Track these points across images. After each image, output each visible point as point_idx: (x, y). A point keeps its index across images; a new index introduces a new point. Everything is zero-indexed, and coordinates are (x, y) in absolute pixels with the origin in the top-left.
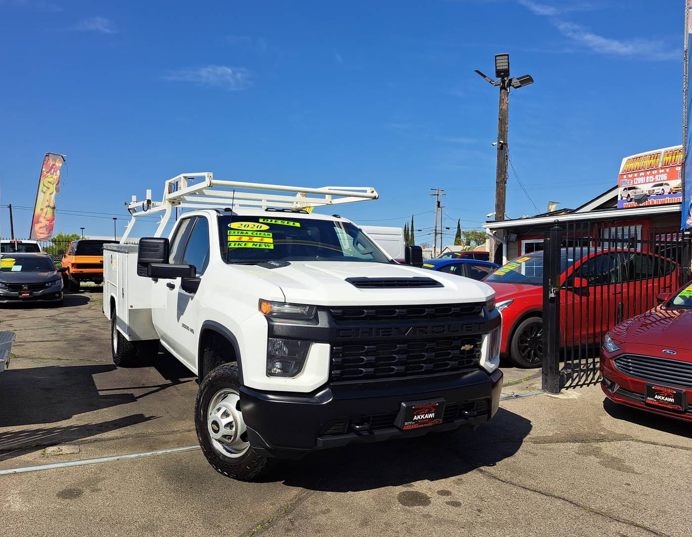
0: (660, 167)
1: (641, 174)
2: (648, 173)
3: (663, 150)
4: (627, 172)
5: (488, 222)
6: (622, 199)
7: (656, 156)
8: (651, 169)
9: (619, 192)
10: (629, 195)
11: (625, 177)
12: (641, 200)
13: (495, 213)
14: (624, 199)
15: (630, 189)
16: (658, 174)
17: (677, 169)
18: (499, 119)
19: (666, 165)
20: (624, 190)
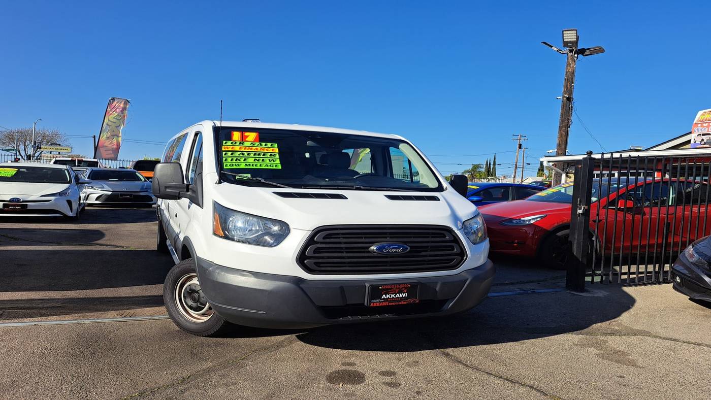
4: (702, 122)
5: (547, 156)
6: (695, 142)
10: (703, 140)
11: (699, 125)
13: (556, 150)
14: (697, 142)
15: (703, 135)
18: (565, 79)
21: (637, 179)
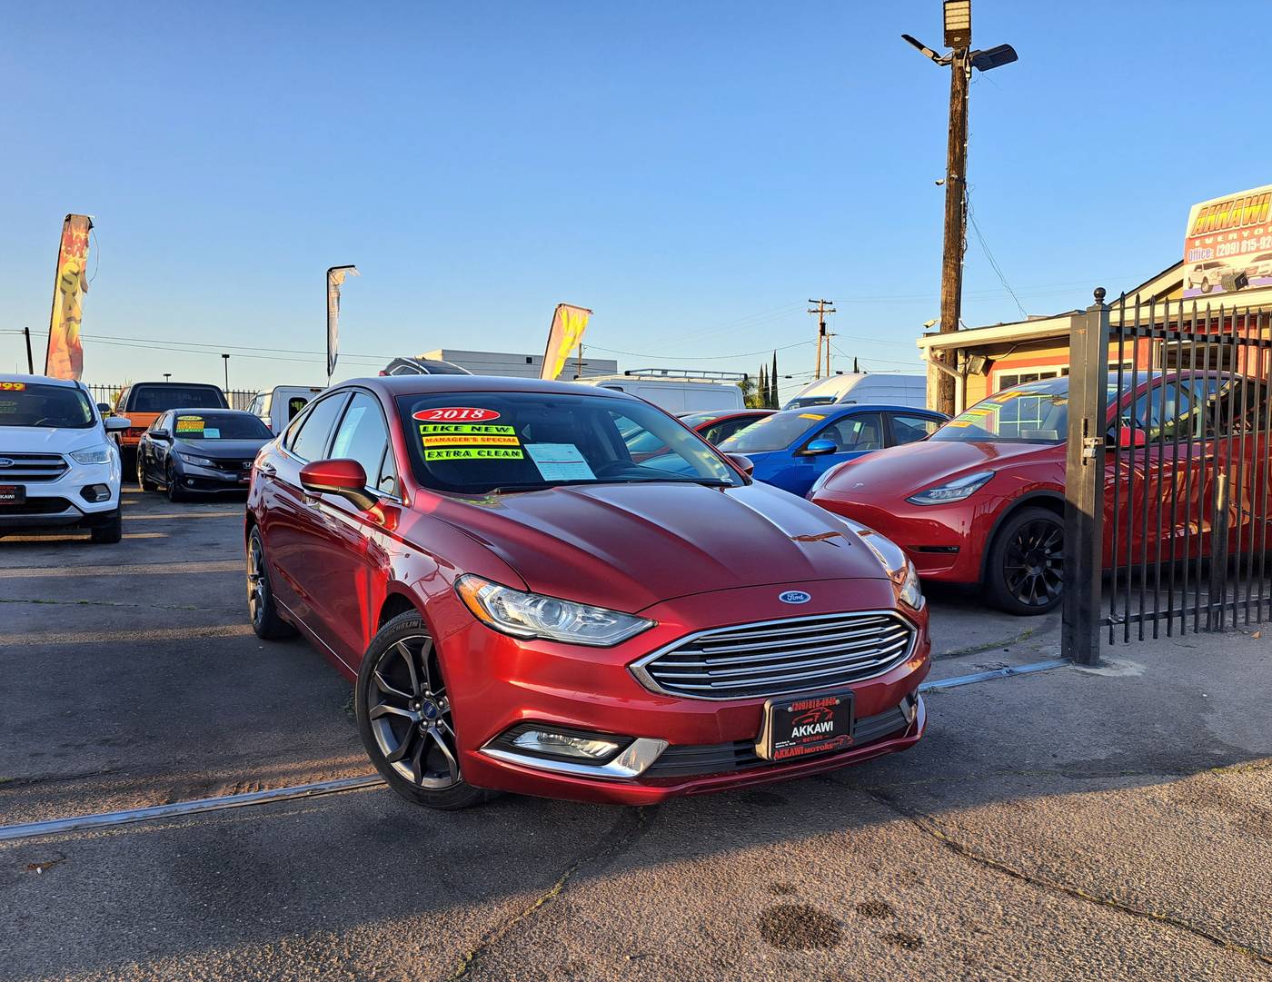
1: (1231, 236)
2: (1245, 234)
4: (1202, 233)
6: (1191, 287)
7: (1264, 199)
8: (1251, 225)
9: (1185, 273)
10: (1205, 280)
11: (1197, 243)
14: (1195, 286)
15: (1207, 266)
16: (1266, 234)
20: (1195, 270)
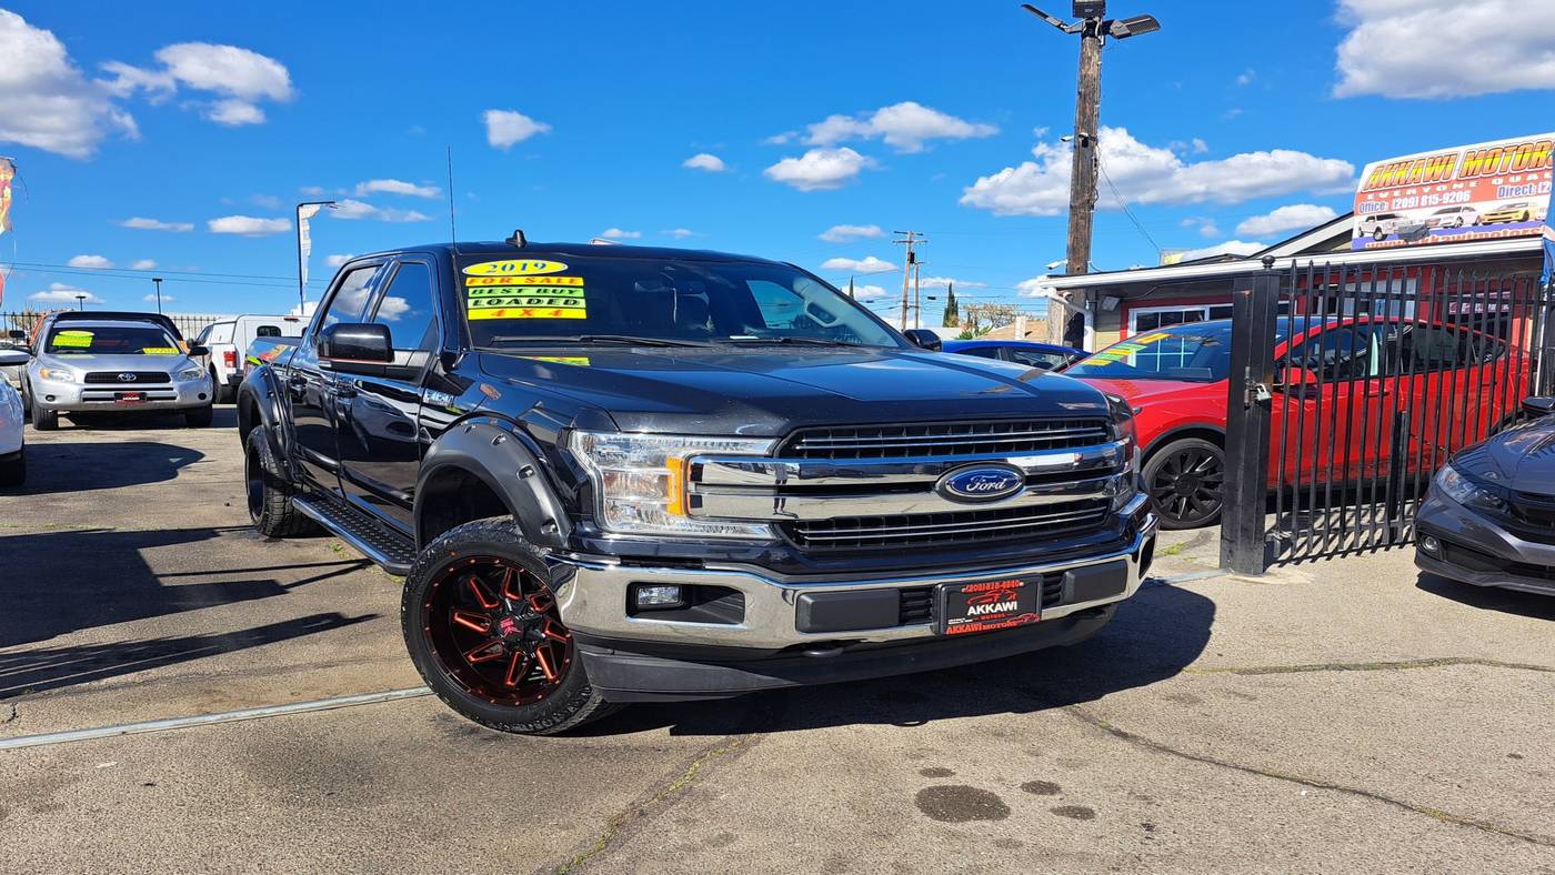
0: (1454, 177)
1: (1409, 192)
2: (1426, 190)
3: (1462, 150)
4: (1375, 189)
5: (1051, 276)
6: (1362, 234)
7: (1449, 160)
8: (1433, 182)
9: (1354, 224)
10: (1378, 229)
11: (1370, 197)
12: (1414, 236)
13: (1066, 262)
14: (1366, 235)
15: (1380, 218)
16: (1450, 190)
17: (1494, 182)
18: (1080, 93)
19: (1468, 175)
20: (1367, 220)
21: (1307, 321)
